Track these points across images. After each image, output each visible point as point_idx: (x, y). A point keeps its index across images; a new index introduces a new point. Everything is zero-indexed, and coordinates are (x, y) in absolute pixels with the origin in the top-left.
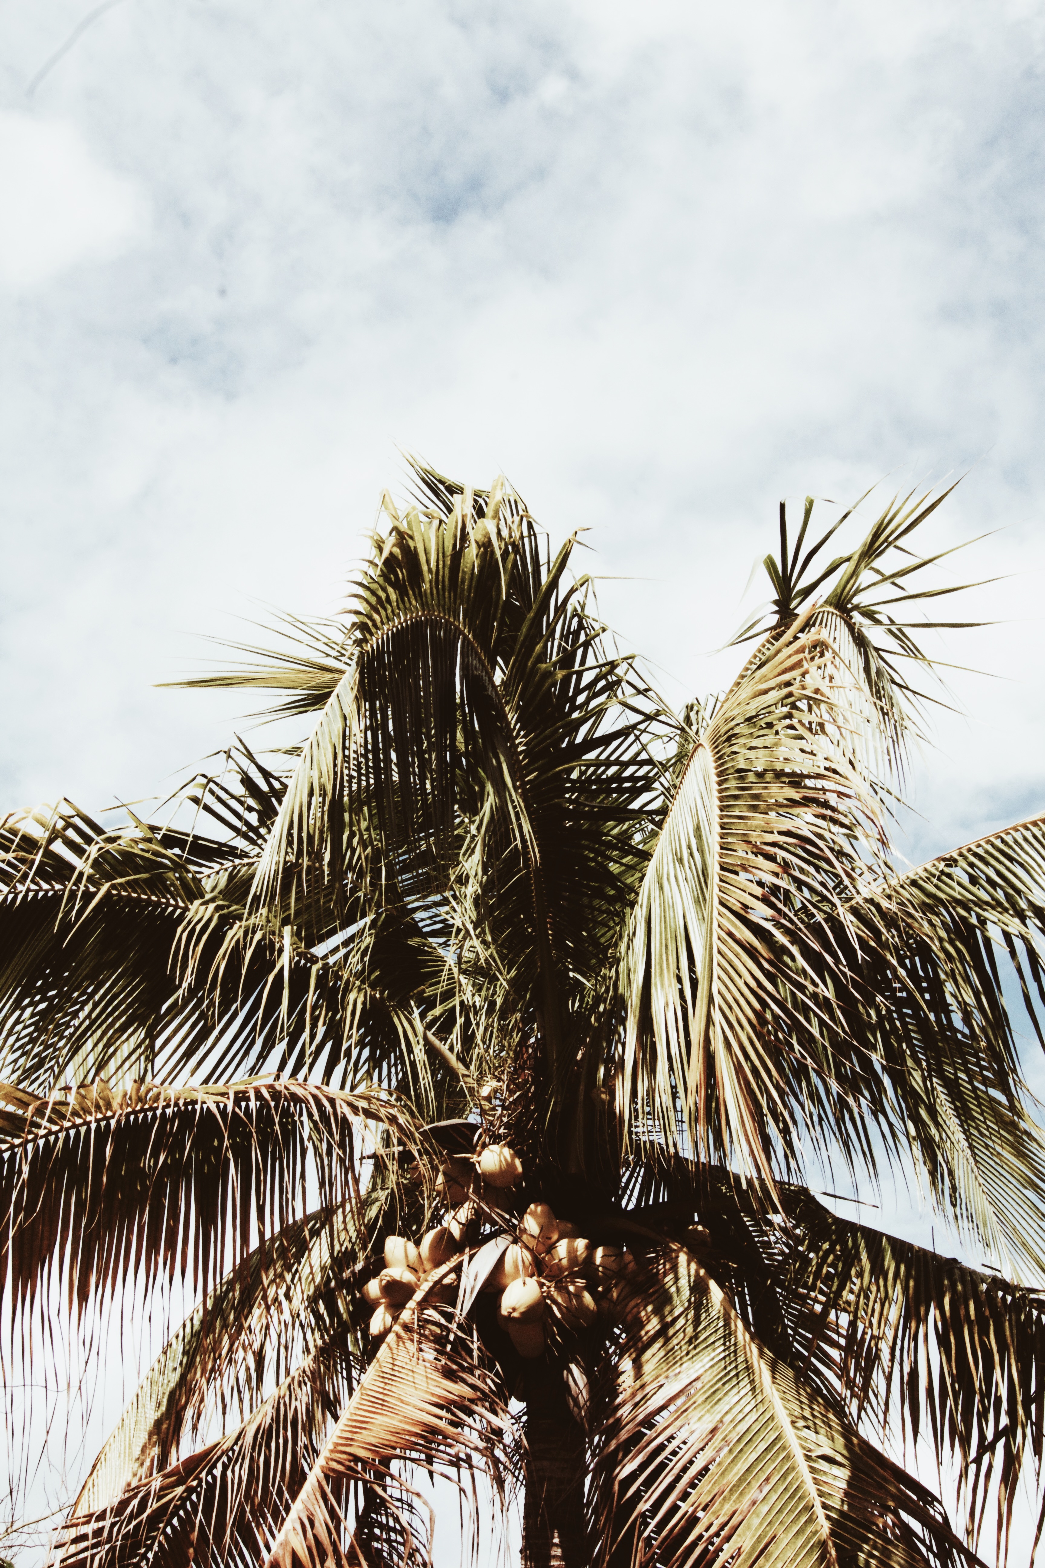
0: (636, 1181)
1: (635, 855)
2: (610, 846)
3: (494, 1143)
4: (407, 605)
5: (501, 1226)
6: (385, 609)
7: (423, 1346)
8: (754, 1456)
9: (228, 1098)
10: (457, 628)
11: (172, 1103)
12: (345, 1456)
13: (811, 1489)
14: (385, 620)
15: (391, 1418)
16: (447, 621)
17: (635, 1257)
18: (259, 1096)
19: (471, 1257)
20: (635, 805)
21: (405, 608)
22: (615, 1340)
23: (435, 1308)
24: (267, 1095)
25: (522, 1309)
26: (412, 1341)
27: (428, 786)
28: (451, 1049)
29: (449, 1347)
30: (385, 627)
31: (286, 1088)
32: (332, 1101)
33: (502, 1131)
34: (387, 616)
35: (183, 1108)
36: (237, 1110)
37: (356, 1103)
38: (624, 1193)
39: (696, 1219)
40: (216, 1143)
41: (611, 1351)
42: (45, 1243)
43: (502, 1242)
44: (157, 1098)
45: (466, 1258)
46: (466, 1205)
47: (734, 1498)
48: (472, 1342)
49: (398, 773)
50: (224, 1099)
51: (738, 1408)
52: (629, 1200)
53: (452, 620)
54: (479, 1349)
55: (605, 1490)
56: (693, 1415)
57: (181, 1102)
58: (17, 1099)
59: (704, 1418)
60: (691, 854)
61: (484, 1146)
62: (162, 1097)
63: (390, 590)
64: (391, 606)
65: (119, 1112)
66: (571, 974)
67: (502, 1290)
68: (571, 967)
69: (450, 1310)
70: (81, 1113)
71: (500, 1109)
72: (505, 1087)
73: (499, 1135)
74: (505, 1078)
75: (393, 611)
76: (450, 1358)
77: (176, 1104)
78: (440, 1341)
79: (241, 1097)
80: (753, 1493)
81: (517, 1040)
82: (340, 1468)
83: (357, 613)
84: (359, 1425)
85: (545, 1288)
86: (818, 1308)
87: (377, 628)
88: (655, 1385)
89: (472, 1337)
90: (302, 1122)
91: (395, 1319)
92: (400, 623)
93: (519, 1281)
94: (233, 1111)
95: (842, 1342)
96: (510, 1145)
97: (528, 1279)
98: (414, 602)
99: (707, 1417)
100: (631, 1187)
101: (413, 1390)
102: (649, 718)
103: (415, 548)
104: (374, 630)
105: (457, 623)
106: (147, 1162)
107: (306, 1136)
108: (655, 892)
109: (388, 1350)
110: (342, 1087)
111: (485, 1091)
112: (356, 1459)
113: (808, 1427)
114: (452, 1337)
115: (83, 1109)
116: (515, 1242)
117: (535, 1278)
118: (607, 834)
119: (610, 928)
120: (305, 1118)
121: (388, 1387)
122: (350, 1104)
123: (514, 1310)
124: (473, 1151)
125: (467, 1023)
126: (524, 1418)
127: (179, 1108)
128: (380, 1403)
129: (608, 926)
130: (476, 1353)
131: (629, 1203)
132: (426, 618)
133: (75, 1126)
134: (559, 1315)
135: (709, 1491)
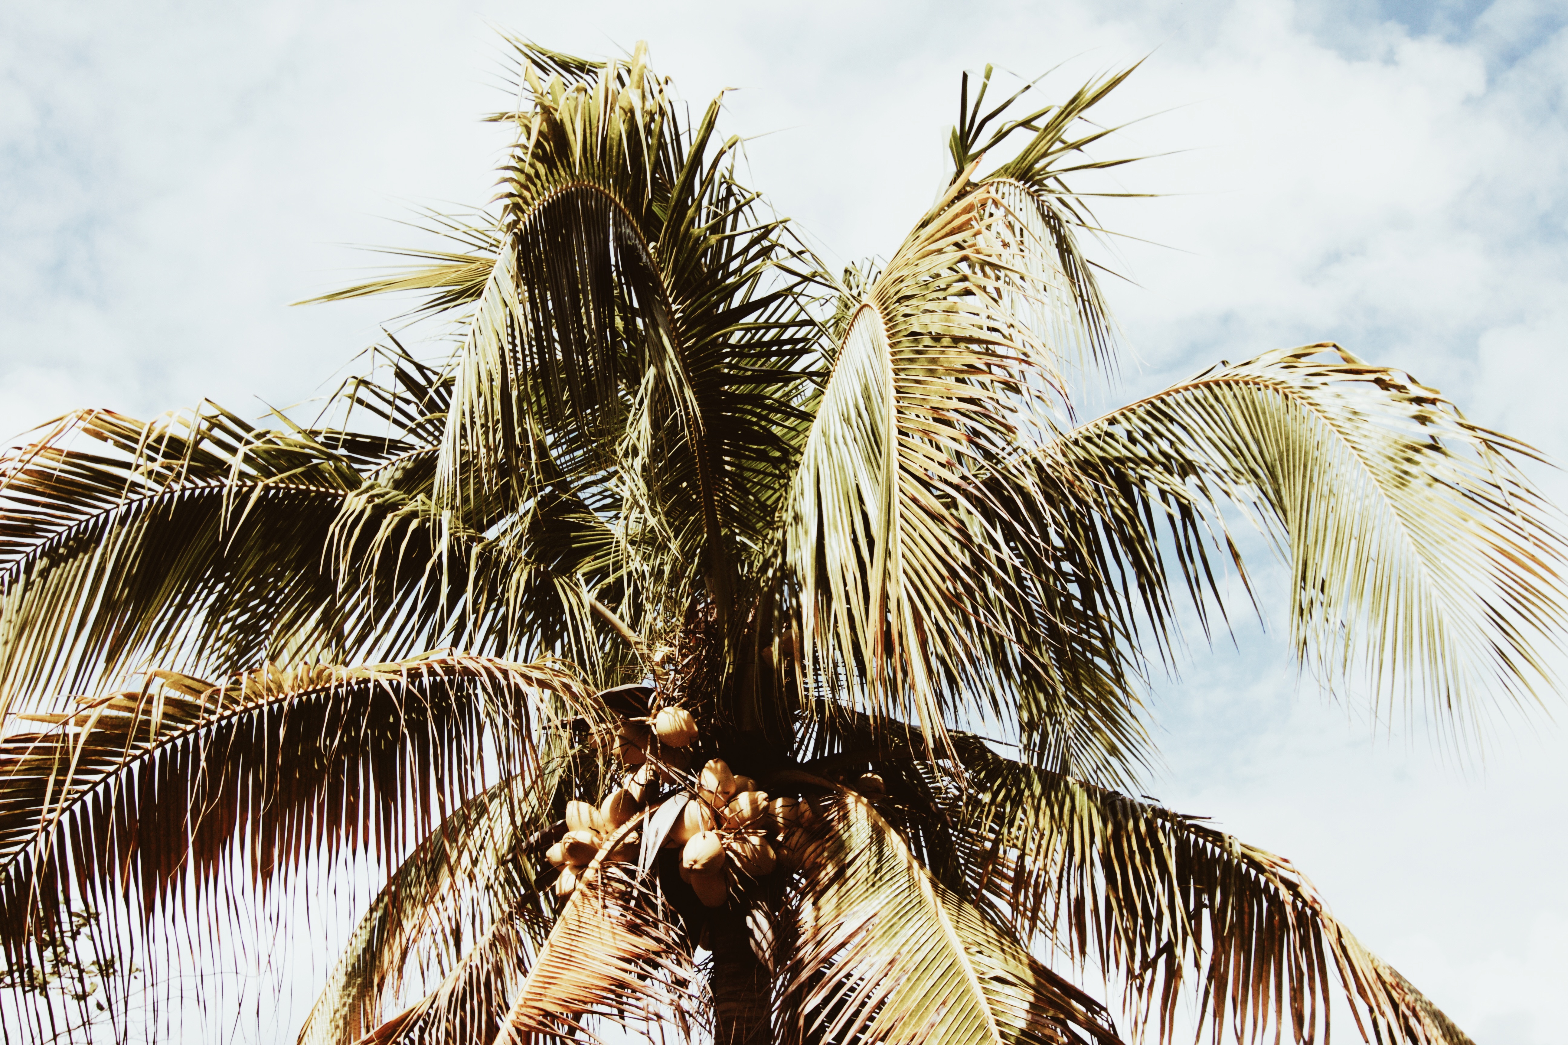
0: (811, 737)
1: (797, 417)
2: (771, 409)
3: (669, 705)
4: (556, 177)
5: (679, 784)
6: (535, 185)
7: (607, 903)
8: (931, 982)
9: (401, 675)
10: (608, 196)
11: (345, 683)
12: (536, 1011)
13: (985, 1008)
14: (535, 195)
15: (579, 973)
16: (597, 190)
17: (810, 806)
18: (432, 672)
19: (651, 816)
20: (796, 368)
21: (555, 181)
22: (795, 886)
23: (618, 866)
24: (439, 670)
25: (704, 861)
26: (597, 898)
27: (591, 362)
28: (622, 618)
29: (633, 903)
30: (537, 202)
31: (459, 663)
32: (505, 673)
33: (676, 694)
34: (537, 191)
35: (356, 687)
36: (411, 687)
37: (529, 674)
38: (799, 748)
39: (871, 768)
40: (391, 720)
41: (791, 896)
42: (225, 826)
43: (680, 799)
44: (329, 680)
45: (646, 816)
46: (644, 767)
47: (913, 1022)
48: (656, 898)
49: (562, 351)
50: (397, 677)
51: (914, 939)
52: (805, 754)
53: (602, 188)
54: (663, 904)
55: (791, 1026)
56: (872, 949)
57: (353, 682)
58: (186, 686)
59: (883, 951)
60: (860, 415)
61: (659, 708)
62: (334, 678)
63: (539, 165)
64: (540, 180)
65: (291, 694)
66: (738, 538)
67: (682, 845)
68: (737, 531)
69: (633, 867)
70: (253, 697)
71: (672, 673)
72: (677, 653)
73: (674, 698)
74: (677, 643)
75: (542, 186)
76: (635, 914)
77: (349, 684)
78: (625, 897)
79: (414, 675)
80: (932, 1016)
81: (687, 605)
82: (532, 1023)
83: (511, 195)
84: (549, 981)
85: (725, 840)
86: (988, 845)
87: (528, 204)
88: (835, 923)
89: (655, 892)
90: (476, 696)
91: (579, 877)
92: (550, 196)
93: (700, 835)
94: (407, 688)
95: (1011, 874)
96: (684, 706)
97: (708, 833)
98: (563, 173)
99: (886, 950)
100: (805, 743)
101: (600, 946)
102: (805, 279)
103: (561, 120)
104: (525, 207)
105: (607, 191)
106: (321, 741)
107: (481, 709)
108: (823, 454)
109: (573, 908)
110: (515, 660)
111: (657, 657)
112: (547, 1014)
113: (980, 952)
114: (635, 893)
115: (254, 693)
116: (693, 797)
117: (715, 831)
118: (769, 398)
119: (776, 491)
120: (479, 691)
121: (574, 943)
122: (523, 676)
123: (695, 862)
124: (648, 713)
125: (637, 593)
126: (711, 965)
127: (352, 688)
128: (567, 959)
129: (773, 488)
130: (660, 908)
131: (805, 755)
132: (577, 189)
133: (246, 710)
134: (739, 864)
135: (890, 1019)
